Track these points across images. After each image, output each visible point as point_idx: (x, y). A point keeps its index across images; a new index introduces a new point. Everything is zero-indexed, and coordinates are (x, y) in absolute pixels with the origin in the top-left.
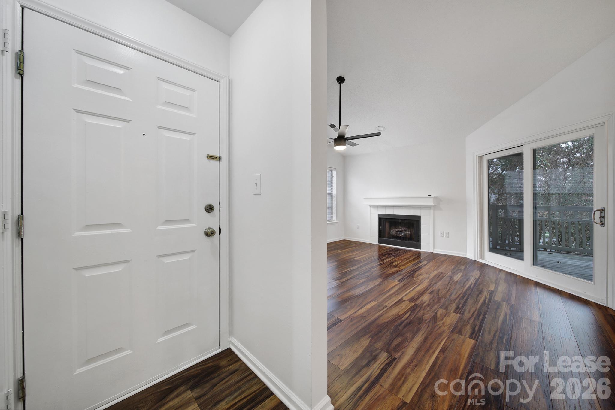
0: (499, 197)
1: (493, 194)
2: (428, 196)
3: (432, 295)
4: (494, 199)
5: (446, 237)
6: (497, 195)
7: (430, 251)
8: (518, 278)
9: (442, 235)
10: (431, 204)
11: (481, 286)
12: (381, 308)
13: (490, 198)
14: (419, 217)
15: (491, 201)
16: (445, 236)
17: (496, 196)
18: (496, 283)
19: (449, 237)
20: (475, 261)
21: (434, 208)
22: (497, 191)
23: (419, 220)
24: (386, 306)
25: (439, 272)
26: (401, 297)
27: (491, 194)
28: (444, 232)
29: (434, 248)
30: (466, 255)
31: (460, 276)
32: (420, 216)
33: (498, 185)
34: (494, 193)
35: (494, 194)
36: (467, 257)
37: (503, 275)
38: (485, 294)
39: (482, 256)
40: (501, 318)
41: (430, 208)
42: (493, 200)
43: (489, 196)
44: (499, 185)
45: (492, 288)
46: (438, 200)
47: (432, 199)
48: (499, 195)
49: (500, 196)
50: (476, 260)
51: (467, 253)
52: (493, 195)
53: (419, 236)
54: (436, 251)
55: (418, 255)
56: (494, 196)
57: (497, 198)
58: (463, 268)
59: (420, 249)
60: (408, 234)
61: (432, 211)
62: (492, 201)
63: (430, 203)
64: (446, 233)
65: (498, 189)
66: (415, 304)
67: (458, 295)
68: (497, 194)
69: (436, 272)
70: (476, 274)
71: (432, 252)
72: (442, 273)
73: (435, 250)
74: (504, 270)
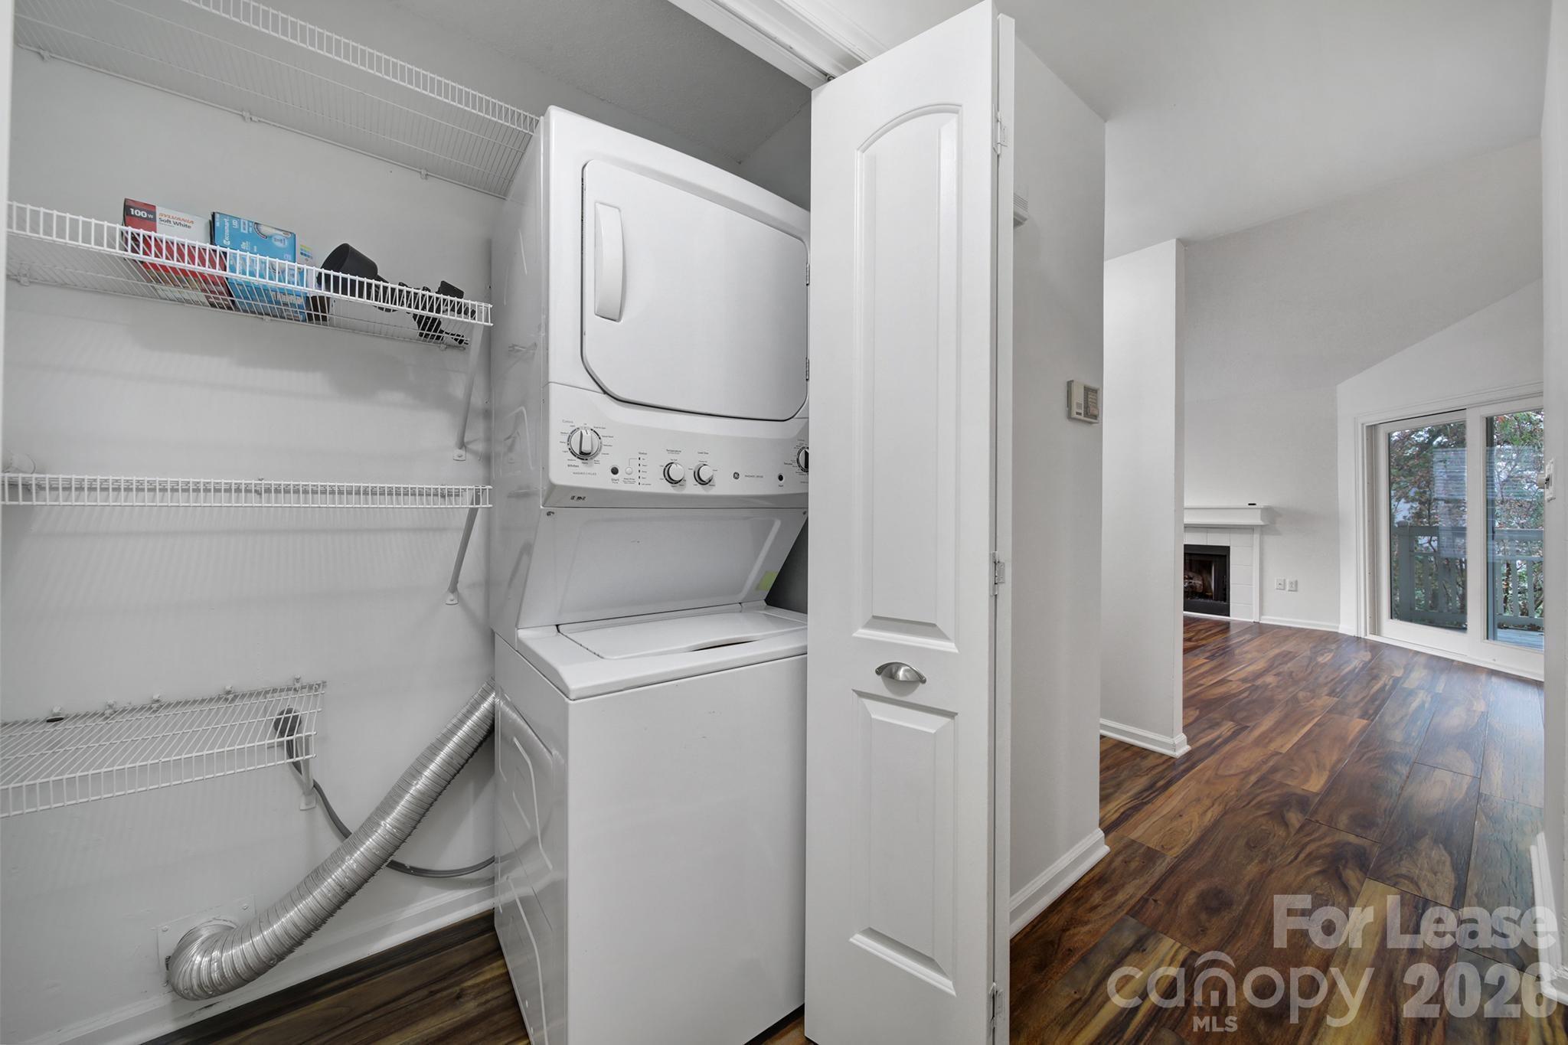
0: (1420, 509)
1: (1403, 500)
2: (1250, 504)
3: (1280, 678)
4: (1406, 513)
5: (1289, 591)
6: (1416, 505)
7: (1252, 621)
8: (1455, 663)
9: (1282, 586)
10: (1259, 522)
11: (1375, 671)
12: (1195, 686)
13: (1393, 511)
14: (1227, 549)
15: (1396, 520)
16: (1288, 588)
17: (1412, 506)
18: (1405, 668)
19: (1296, 591)
20: (1358, 638)
21: (1262, 529)
22: (1416, 493)
23: (1225, 556)
24: (1202, 685)
25: (1284, 651)
26: (1225, 675)
27: (1398, 500)
28: (1285, 580)
29: (1261, 613)
30: (1338, 628)
31: (1329, 657)
32: (1229, 547)
33: (1418, 477)
34: (1406, 497)
35: (1407, 502)
36: (1340, 631)
37: (1422, 660)
38: (1384, 679)
39: (1376, 628)
40: (1415, 705)
41: (1253, 530)
42: (1405, 517)
43: (1392, 507)
44: (1422, 476)
45: (1398, 673)
46: (1269, 512)
47: (1259, 511)
48: (1421, 503)
49: (1423, 508)
50: (1362, 636)
51: (1339, 623)
52: (1405, 503)
53: (1225, 589)
54: (1267, 620)
55: (1226, 627)
56: (1408, 506)
57: (1417, 513)
58: (1334, 646)
59: (1229, 615)
60: (1198, 586)
61: (1256, 537)
62: (1399, 518)
63: (1254, 518)
64: (1291, 583)
65: (1419, 487)
66: (1253, 685)
67: (1329, 679)
68: (1417, 501)
69: (1277, 651)
70: (1366, 656)
71: (1258, 621)
72: (1290, 652)
73: (1263, 617)
74: (1424, 653)
